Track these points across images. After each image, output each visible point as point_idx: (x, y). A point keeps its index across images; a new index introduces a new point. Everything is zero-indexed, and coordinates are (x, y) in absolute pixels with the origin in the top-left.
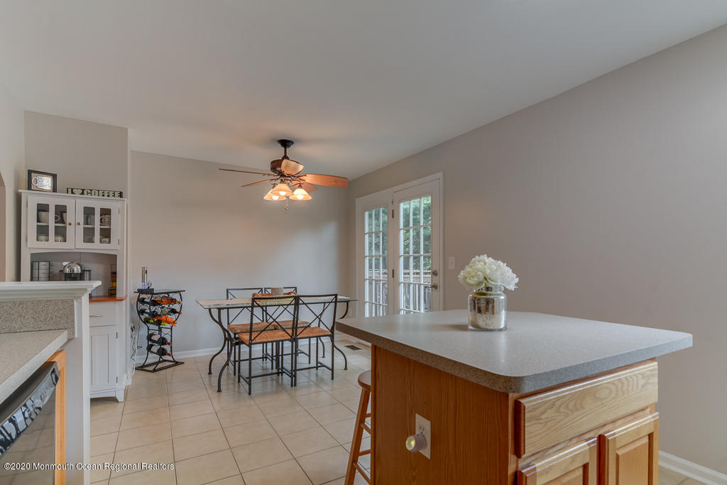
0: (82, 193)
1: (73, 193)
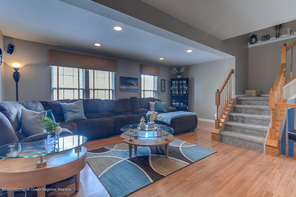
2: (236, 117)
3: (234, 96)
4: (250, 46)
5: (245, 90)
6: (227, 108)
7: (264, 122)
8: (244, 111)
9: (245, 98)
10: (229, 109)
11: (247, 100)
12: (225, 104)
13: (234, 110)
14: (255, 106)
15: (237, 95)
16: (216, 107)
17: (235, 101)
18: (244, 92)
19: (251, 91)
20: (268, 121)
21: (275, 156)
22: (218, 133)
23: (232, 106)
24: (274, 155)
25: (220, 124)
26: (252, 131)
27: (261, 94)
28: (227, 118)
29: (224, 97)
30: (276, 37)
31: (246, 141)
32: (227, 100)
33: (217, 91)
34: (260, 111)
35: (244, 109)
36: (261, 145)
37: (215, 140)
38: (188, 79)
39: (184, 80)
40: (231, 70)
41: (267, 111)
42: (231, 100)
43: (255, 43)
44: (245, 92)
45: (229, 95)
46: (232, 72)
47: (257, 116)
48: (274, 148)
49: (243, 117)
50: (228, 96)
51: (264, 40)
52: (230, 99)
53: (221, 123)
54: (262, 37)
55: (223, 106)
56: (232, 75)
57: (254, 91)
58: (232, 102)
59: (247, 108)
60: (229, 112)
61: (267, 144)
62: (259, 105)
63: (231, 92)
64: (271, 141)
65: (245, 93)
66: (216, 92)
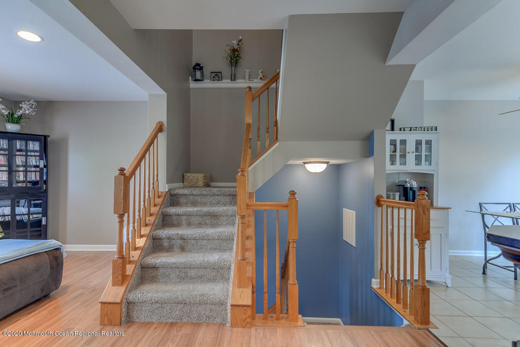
0: (411, 130)
1: (404, 130)
2: (169, 238)
3: (163, 187)
4: (193, 85)
5: (185, 174)
6: (148, 218)
7: (223, 243)
8: (184, 222)
9: (186, 191)
10: (152, 219)
11: (190, 195)
12: (142, 207)
13: (163, 221)
14: (204, 206)
15: (169, 185)
16: (118, 220)
17: (166, 197)
18: (183, 176)
19: (196, 175)
20: (229, 239)
21: (248, 325)
22: (118, 301)
23: (160, 212)
24: (246, 325)
25: (128, 266)
26: (201, 272)
27: (211, 182)
28: (146, 246)
29: (138, 188)
30: (232, 80)
31: (190, 303)
32: (147, 197)
33: (118, 172)
34: (214, 219)
35: (185, 217)
36: (222, 305)
37: (111, 323)
38: (46, 137)
39: (34, 140)
40: (157, 124)
41: (226, 218)
42: (156, 196)
43: (200, 80)
44: (186, 177)
45: (153, 184)
46: (160, 129)
47: (210, 231)
48: (245, 308)
49: (182, 238)
50: (152, 186)
51: (214, 80)
52: (156, 193)
53: (130, 262)
54: (212, 73)
55: (137, 214)
56: (160, 135)
57: (200, 176)
58: (159, 201)
59: (189, 215)
60: (154, 227)
61: (234, 303)
62: (212, 204)
63: (157, 176)
64: (241, 289)
65: (184, 180)
66: (115, 177)
